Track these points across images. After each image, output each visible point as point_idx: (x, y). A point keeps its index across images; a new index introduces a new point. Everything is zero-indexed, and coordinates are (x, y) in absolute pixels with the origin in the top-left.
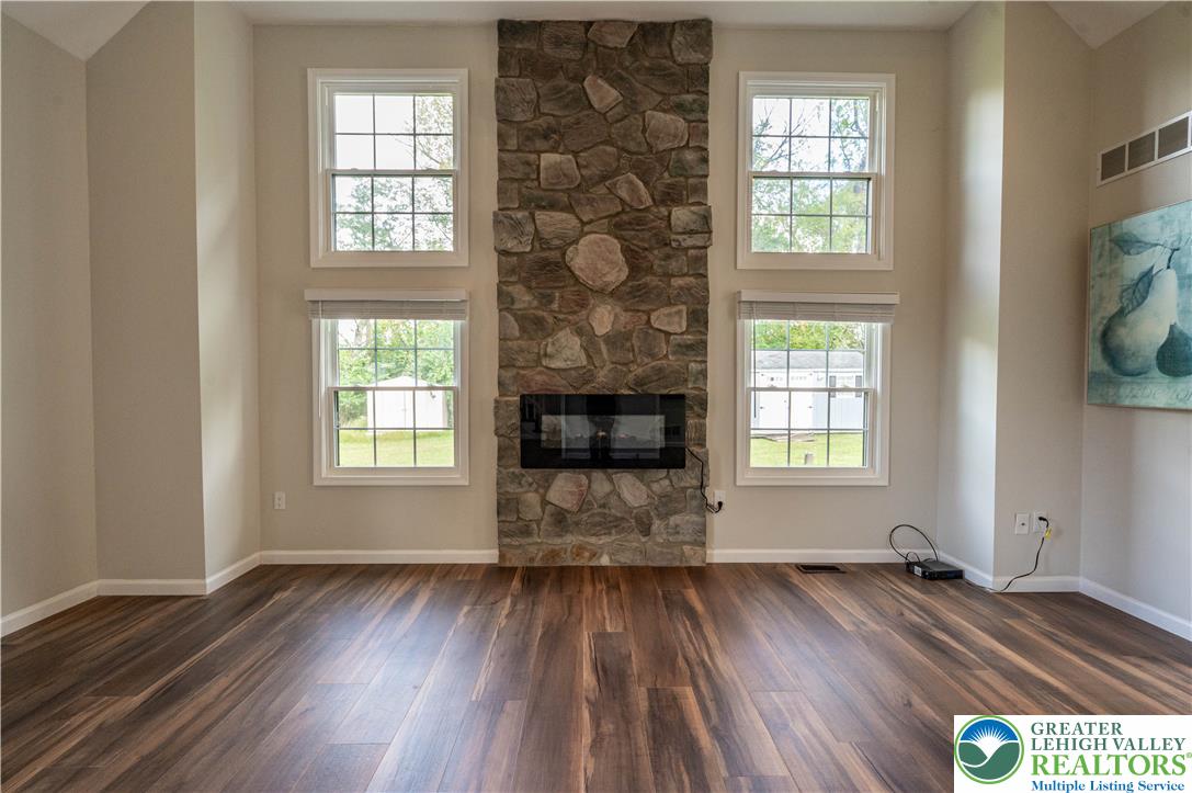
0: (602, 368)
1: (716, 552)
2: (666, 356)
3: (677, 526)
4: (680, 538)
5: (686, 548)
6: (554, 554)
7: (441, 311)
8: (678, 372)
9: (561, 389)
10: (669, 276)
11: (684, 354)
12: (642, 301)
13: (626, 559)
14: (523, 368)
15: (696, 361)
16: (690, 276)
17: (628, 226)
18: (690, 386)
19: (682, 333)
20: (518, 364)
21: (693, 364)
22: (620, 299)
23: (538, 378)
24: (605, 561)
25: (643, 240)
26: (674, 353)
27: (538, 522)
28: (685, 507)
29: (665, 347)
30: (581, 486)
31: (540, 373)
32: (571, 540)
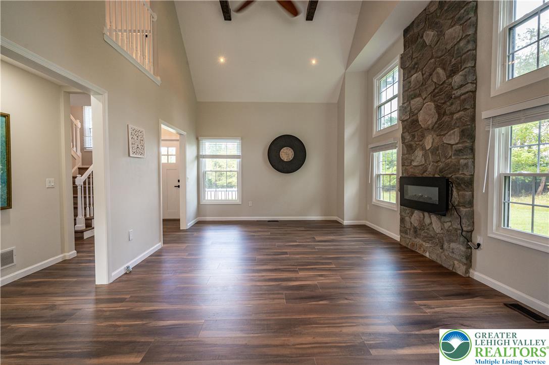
0: (430, 164)
1: (476, 273)
2: (451, 157)
3: (453, 249)
4: (454, 256)
5: (456, 262)
6: (413, 245)
7: (389, 147)
8: (455, 165)
9: (417, 174)
10: (452, 114)
11: (458, 155)
12: (442, 130)
13: (434, 257)
14: (407, 166)
15: (463, 158)
16: (462, 111)
17: (438, 95)
18: (460, 173)
19: (457, 144)
20: (406, 164)
21: (462, 161)
22: (435, 131)
23: (411, 170)
24: (427, 255)
25: (442, 99)
26: (455, 155)
27: (410, 229)
28: (457, 240)
29: (450, 152)
30: (421, 218)
31: (411, 168)
32: (418, 241)
